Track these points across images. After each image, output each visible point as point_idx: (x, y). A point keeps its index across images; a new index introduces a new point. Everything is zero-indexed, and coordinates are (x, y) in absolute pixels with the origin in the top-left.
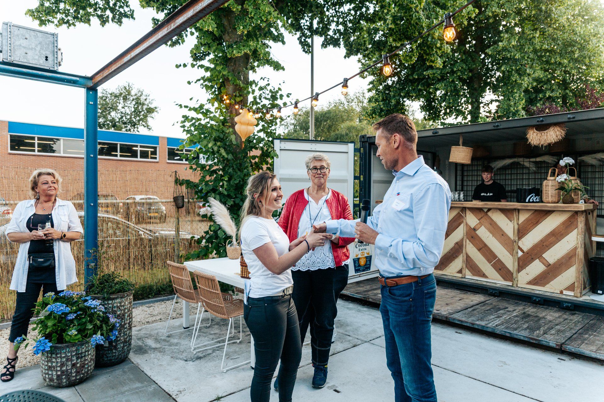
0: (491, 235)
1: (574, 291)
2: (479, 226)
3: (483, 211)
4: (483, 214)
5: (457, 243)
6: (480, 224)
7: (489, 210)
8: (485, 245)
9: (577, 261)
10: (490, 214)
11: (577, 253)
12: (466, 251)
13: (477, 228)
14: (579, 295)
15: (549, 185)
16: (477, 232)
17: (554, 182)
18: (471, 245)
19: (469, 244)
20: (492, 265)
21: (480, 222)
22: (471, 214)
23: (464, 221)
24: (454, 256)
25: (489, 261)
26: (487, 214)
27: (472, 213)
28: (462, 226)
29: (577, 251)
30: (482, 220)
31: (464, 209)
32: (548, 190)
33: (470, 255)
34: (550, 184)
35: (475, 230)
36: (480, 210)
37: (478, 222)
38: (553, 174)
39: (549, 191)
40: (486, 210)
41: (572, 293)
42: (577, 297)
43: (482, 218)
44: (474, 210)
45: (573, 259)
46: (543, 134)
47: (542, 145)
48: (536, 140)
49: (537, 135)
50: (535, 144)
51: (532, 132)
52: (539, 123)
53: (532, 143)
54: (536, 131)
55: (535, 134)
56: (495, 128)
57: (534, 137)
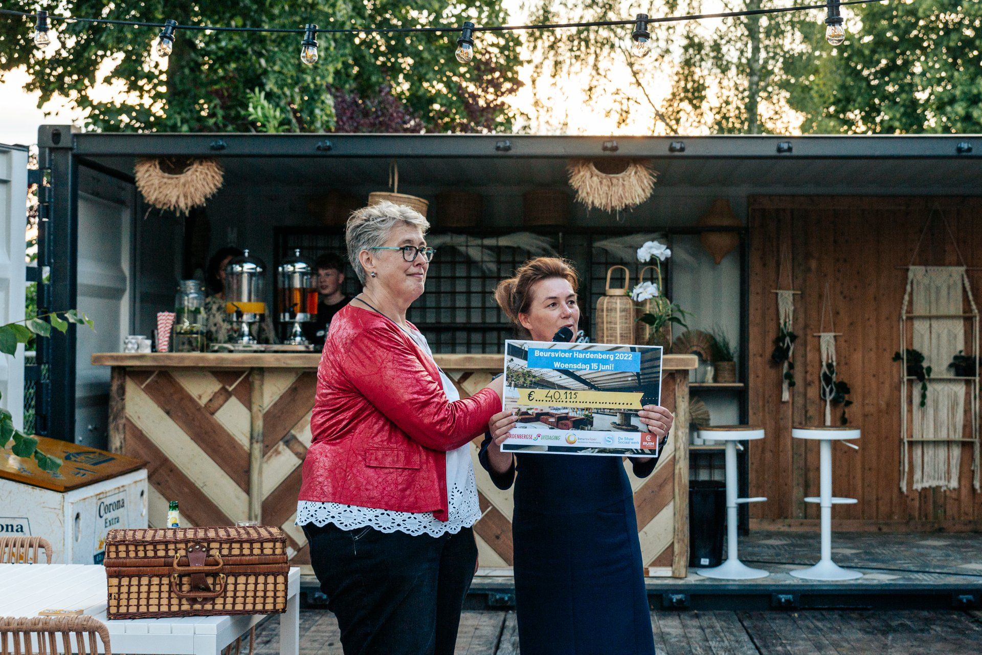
1: (671, 566)
9: (677, 490)
11: (677, 471)
14: (683, 572)
15: (616, 309)
17: (625, 300)
29: (677, 467)
32: (613, 320)
34: (618, 306)
38: (618, 282)
39: (615, 324)
40: (456, 377)
41: (666, 572)
42: (681, 578)
45: (668, 487)
46: (615, 181)
47: (613, 209)
48: (599, 195)
49: (601, 183)
50: (597, 204)
51: (588, 175)
52: (608, 153)
53: (590, 202)
54: (597, 171)
55: (595, 178)
56: (500, 153)
57: (594, 186)
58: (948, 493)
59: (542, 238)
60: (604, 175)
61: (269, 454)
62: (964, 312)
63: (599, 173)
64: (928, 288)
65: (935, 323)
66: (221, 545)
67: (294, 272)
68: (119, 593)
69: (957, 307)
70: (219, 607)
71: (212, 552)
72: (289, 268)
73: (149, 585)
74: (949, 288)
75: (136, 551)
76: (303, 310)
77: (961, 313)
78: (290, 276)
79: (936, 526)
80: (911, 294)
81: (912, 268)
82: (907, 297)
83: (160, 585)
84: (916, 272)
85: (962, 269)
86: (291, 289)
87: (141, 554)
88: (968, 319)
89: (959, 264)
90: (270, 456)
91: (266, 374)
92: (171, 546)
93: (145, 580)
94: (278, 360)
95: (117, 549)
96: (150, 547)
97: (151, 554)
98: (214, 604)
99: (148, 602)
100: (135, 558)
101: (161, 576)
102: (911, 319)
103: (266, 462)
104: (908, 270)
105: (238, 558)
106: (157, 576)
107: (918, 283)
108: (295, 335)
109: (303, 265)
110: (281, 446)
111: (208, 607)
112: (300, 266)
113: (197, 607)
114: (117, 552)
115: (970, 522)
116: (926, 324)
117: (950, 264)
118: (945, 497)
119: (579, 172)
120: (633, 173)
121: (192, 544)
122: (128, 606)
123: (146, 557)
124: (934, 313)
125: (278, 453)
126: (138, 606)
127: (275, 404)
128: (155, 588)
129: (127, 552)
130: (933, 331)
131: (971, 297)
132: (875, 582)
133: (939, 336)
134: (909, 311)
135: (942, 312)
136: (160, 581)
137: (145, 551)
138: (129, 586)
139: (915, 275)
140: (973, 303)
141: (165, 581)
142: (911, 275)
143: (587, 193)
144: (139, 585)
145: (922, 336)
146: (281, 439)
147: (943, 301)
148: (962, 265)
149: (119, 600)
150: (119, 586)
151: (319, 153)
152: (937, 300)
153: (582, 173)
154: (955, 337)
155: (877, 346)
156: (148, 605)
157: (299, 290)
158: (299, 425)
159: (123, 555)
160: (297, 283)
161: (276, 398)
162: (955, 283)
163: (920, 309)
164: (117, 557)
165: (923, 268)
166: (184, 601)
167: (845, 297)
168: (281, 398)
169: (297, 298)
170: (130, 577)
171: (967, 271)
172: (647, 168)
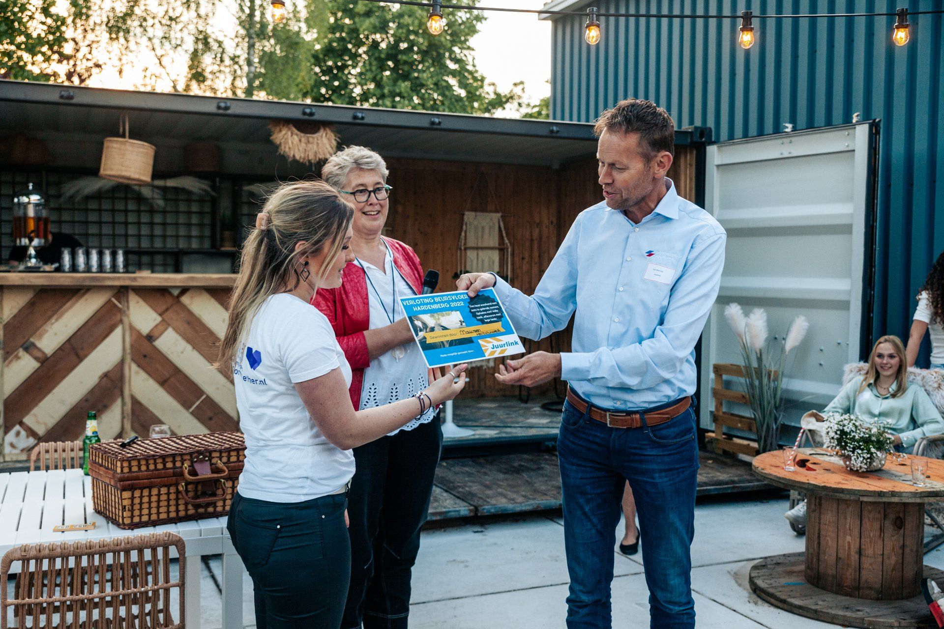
0: (189, 347)
2: (161, 328)
3: (171, 294)
4: (170, 301)
5: (106, 375)
6: (165, 324)
7: (184, 290)
8: (177, 371)
10: (185, 299)
12: (130, 390)
13: (156, 334)
16: (158, 343)
18: (143, 375)
19: (137, 373)
20: (192, 413)
21: (163, 320)
22: (142, 303)
23: (125, 319)
24: (100, 406)
25: (186, 405)
26: (179, 302)
27: (145, 300)
28: (118, 331)
30: (169, 315)
31: (122, 292)
33: (140, 397)
35: (150, 338)
36: (163, 291)
37: (159, 319)
40: (176, 292)
43: (167, 310)
44: (148, 293)
46: (311, 140)
47: (309, 161)
48: (299, 150)
49: (300, 141)
50: (297, 157)
51: (289, 133)
52: (306, 117)
53: (291, 155)
54: (296, 131)
55: (295, 137)
56: (221, 111)
57: (295, 142)
58: (487, 370)
59: (202, 181)
60: (302, 135)
61: (10, 359)
62: (499, 244)
63: (299, 133)
64: (476, 228)
65: (481, 253)
66: (221, 454)
67: (29, 203)
68: (132, 504)
69: (494, 241)
70: (219, 509)
71: (214, 461)
72: (25, 199)
73: (159, 495)
74: (490, 228)
75: (147, 465)
76: (38, 236)
77: (497, 245)
78: (25, 206)
79: (480, 393)
80: (466, 232)
81: (467, 213)
82: (463, 234)
83: (168, 494)
84: (469, 216)
85: (499, 215)
86: (25, 217)
87: (152, 467)
88: (502, 250)
89: (496, 211)
90: (11, 361)
91: (5, 291)
92: (178, 458)
93: (155, 491)
94: (22, 278)
95: (130, 464)
96: (159, 461)
97: (160, 466)
98: (215, 507)
99: (158, 510)
100: (146, 471)
101: (168, 486)
102: (466, 249)
103: (8, 366)
104: (463, 215)
105: (237, 464)
106: (165, 486)
107: (471, 224)
108: (30, 257)
109: (37, 197)
110: (21, 352)
111: (211, 509)
112: (35, 198)
113: (201, 510)
114: (130, 467)
115: (501, 389)
116: (475, 252)
117: (491, 211)
118: (486, 373)
119: (280, 131)
120: (324, 135)
121: (196, 454)
122: (141, 516)
123: (156, 469)
124: (480, 245)
125: (18, 358)
126: (150, 514)
127: (15, 316)
128: (164, 497)
129: (139, 466)
130: (480, 258)
131: (504, 235)
132: (488, 436)
133: (483, 261)
134: (465, 244)
135: (485, 245)
136: (169, 490)
137: (155, 464)
138: (141, 497)
139: (468, 218)
140: (505, 239)
141: (173, 489)
142: (466, 218)
143: (290, 148)
144: (150, 496)
145: (472, 261)
146: (21, 346)
147: (486, 236)
148: (498, 212)
149: (132, 511)
150: (132, 498)
151: (62, 101)
152: (482, 237)
153: (283, 132)
154: (493, 262)
155: (443, 269)
156: (158, 513)
157: (34, 218)
158: (38, 333)
159: (135, 469)
160: (31, 212)
161: (15, 311)
162: (494, 224)
163: (471, 243)
164: (130, 471)
165: (473, 214)
166: (190, 507)
167: (421, 233)
168: (20, 311)
169: (31, 226)
170: (142, 489)
171: (502, 216)
172: (333, 131)
